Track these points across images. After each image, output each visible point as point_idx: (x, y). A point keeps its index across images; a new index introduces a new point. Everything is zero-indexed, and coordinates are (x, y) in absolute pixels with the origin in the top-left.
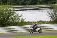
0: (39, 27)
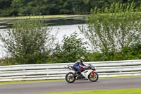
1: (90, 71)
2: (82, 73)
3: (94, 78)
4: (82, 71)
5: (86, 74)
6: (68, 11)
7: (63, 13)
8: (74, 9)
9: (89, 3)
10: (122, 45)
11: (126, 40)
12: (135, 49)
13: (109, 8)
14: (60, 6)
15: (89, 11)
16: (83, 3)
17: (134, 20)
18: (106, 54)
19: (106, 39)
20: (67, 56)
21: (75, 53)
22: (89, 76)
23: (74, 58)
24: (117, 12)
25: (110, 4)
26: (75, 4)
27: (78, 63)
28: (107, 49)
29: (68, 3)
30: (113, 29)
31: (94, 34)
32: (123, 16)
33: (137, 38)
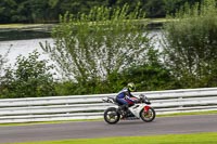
0: (142, 100)
1: (142, 106)
2: (131, 109)
3: (148, 116)
4: (130, 106)
5: (136, 110)
6: (24, 18)
7: (17, 22)
8: (34, 15)
9: (57, 6)
10: (108, 71)
11: (114, 62)
12: (128, 77)
13: (87, 13)
14: (12, 11)
15: (57, 18)
16: (47, 6)
17: (126, 32)
18: (84, 84)
19: (84, 61)
20: (24, 88)
21: (35, 83)
22: (141, 113)
23: (35, 90)
24: (101, 19)
25: (89, 7)
26: (35, 8)
27: (124, 93)
28: (85, 77)
29: (25, 6)
30: (95, 46)
31: (65, 53)
32: (109, 26)
33: (131, 59)
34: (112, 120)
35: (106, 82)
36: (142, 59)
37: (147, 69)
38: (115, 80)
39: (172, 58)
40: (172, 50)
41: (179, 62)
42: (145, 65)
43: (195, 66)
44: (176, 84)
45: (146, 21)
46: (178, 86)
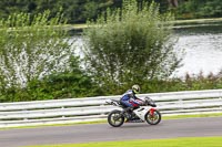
0: (147, 103)
1: (148, 108)
4: (135, 108)
5: (141, 113)
10: (28, 77)
12: (49, 84)
13: (6, 18)
17: (48, 37)
18: (3, 91)
19: (2, 68)
24: (20, 25)
25: (8, 13)
28: (4, 84)
30: (14, 53)
32: (29, 32)
33: (52, 66)
34: (117, 123)
35: (26, 89)
36: (63, 65)
37: (68, 76)
38: (36, 87)
39: (94, 65)
40: (94, 56)
41: (100, 69)
42: (66, 72)
43: (117, 73)
44: (97, 91)
45: (67, 27)
46: (100, 93)
